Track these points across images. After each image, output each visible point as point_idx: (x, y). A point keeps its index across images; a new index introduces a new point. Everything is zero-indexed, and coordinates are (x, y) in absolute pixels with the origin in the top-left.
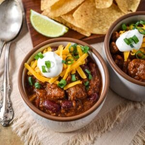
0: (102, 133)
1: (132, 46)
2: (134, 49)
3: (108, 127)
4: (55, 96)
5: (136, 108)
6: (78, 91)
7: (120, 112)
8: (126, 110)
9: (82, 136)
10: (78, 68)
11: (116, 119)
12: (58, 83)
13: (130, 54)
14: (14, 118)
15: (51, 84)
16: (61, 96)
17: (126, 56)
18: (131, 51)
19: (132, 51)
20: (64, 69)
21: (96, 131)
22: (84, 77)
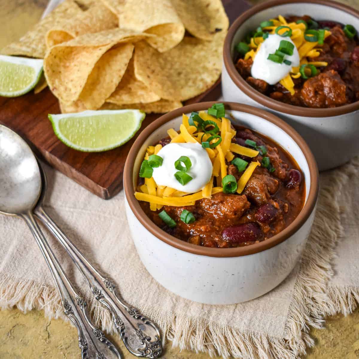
0: (334, 248)
1: (288, 63)
2: (293, 68)
3: (336, 231)
4: (235, 213)
5: (351, 176)
6: (265, 180)
7: (333, 196)
8: (341, 187)
9: (308, 275)
10: (231, 146)
11: (339, 211)
12: (219, 190)
13: (293, 79)
14: (164, 331)
15: (209, 197)
16: (246, 203)
17: (289, 85)
18: (291, 74)
19: (292, 71)
20: (214, 160)
21: (323, 252)
22: (254, 153)
